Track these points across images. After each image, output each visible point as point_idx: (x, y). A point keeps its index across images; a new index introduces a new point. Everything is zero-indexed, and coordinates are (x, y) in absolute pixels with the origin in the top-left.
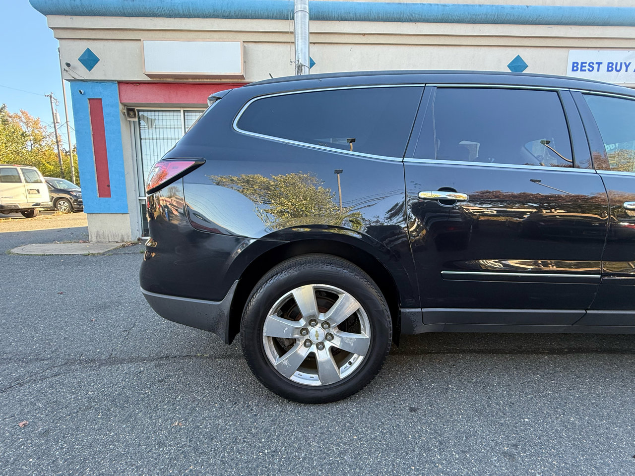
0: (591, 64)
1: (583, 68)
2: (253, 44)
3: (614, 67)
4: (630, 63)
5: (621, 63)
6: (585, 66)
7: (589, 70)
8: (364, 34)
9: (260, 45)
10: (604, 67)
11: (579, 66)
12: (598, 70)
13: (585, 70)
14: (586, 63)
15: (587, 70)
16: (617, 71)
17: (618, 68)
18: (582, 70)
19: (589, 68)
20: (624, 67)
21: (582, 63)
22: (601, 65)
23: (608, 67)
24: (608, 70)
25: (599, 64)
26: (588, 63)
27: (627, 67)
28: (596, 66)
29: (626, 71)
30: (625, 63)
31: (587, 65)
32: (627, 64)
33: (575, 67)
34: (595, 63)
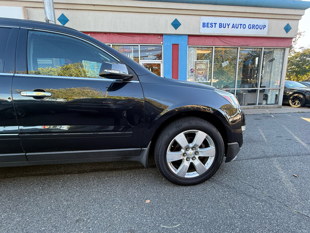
0: (212, 24)
1: (208, 26)
2: (32, 9)
3: (222, 25)
4: (229, 24)
5: (226, 24)
6: (209, 25)
7: (210, 26)
8: (94, 5)
9: (36, 9)
10: (218, 25)
11: (206, 25)
12: (215, 27)
13: (209, 27)
14: (209, 23)
15: (210, 27)
16: (224, 27)
17: (224, 26)
18: (207, 27)
19: (211, 26)
20: (227, 26)
21: (207, 23)
22: (216, 24)
23: (220, 25)
24: (220, 27)
25: (215, 24)
26: (210, 23)
27: (228, 26)
28: (214, 25)
29: (228, 28)
30: (227, 24)
31: (210, 24)
32: (228, 24)
33: (204, 25)
34: (213, 23)
